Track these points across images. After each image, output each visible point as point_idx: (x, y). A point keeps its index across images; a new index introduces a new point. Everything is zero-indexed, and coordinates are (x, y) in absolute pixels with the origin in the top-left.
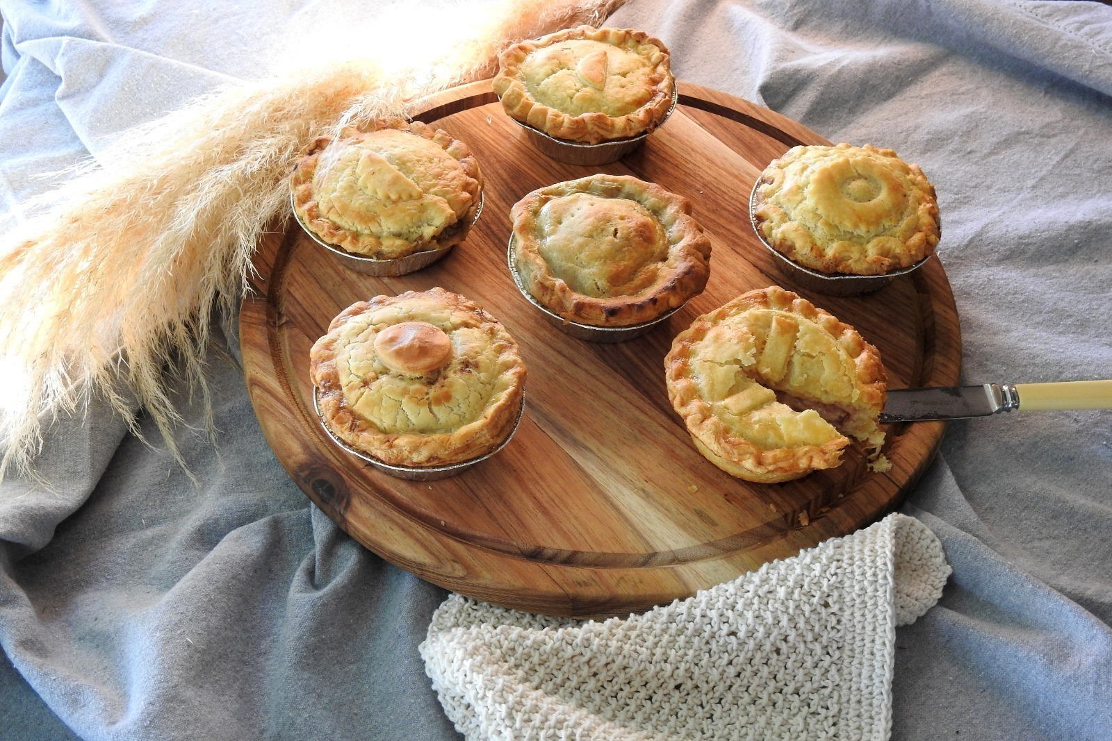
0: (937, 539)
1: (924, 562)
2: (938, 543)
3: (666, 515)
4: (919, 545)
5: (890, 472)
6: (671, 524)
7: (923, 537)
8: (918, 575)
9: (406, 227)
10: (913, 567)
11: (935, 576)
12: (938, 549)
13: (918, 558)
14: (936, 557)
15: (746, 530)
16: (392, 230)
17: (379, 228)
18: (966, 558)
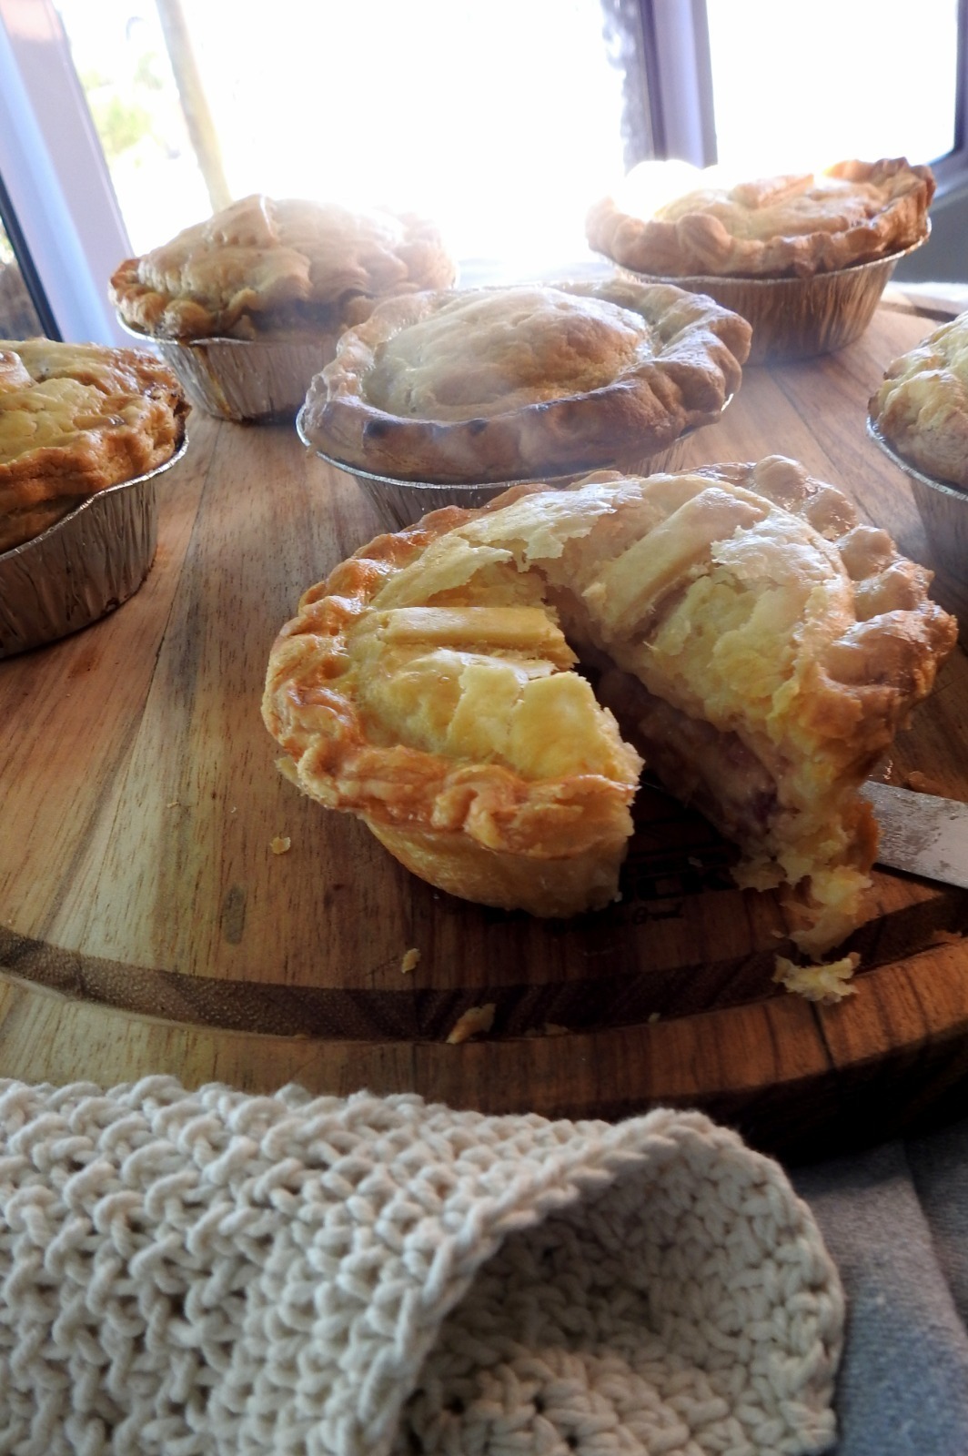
0: (836, 1290)
1: (742, 1347)
2: (831, 1303)
3: (163, 875)
4: (749, 1278)
5: (836, 1007)
6: (149, 897)
7: (785, 1252)
8: (692, 1386)
9: (213, 286)
10: (700, 1350)
11: (748, 1428)
12: (812, 1324)
13: (727, 1324)
14: (790, 1352)
15: (289, 982)
16: (193, 288)
17: (175, 283)
18: (895, 1422)
